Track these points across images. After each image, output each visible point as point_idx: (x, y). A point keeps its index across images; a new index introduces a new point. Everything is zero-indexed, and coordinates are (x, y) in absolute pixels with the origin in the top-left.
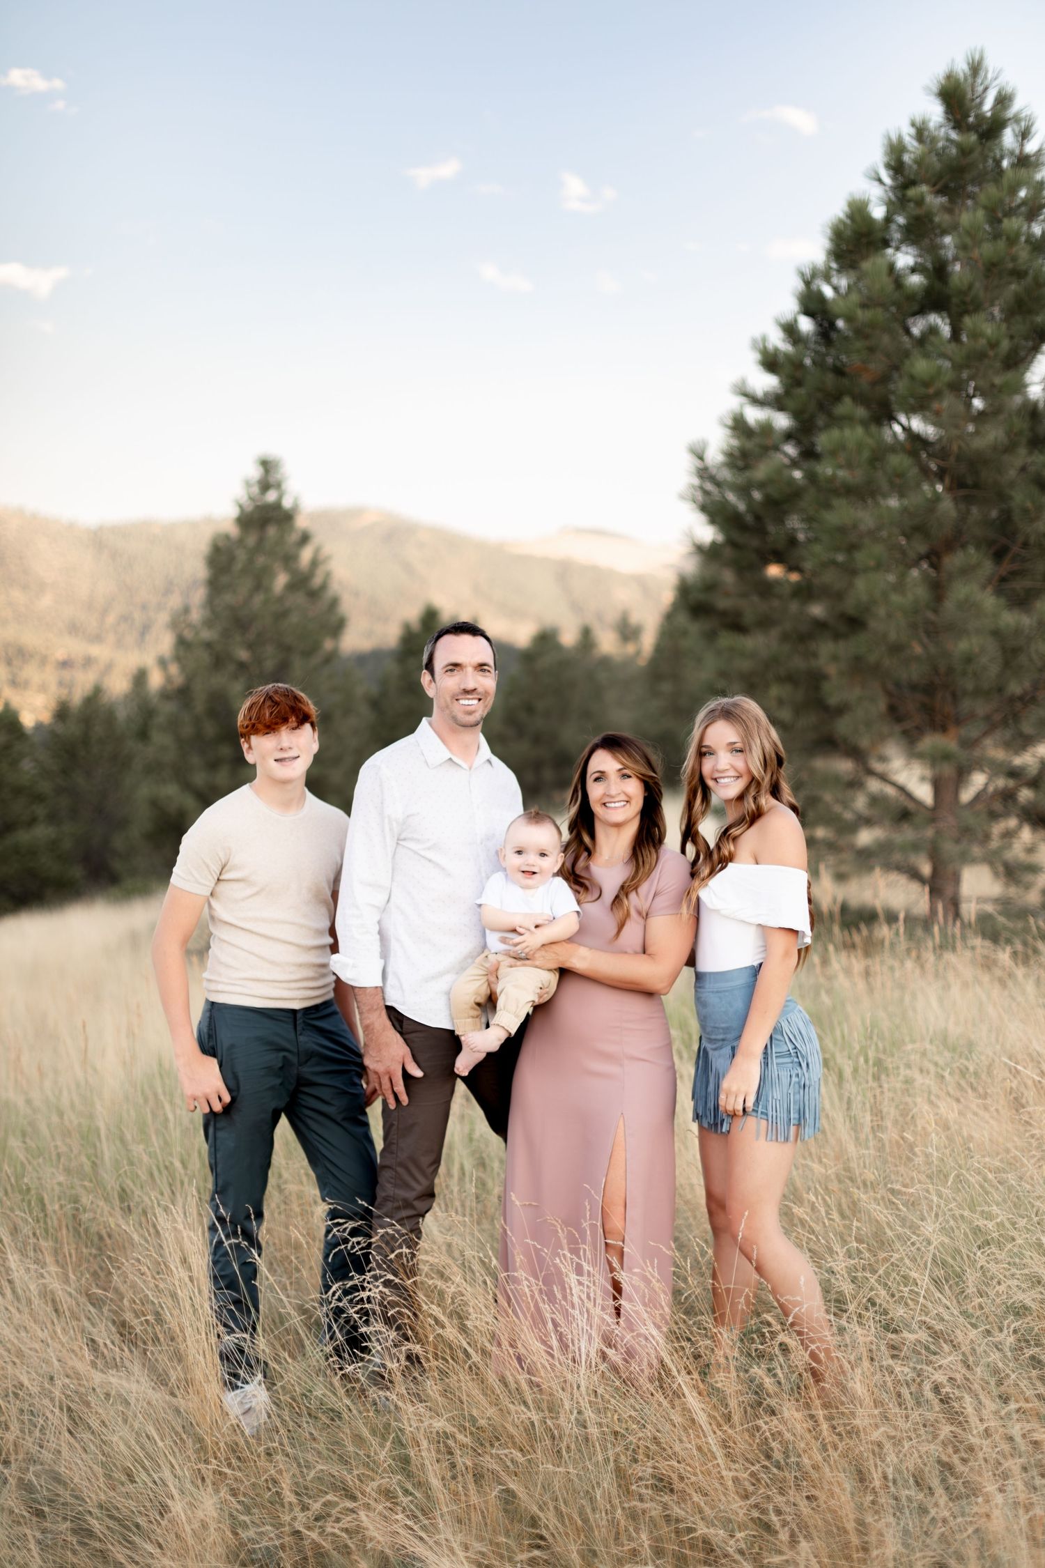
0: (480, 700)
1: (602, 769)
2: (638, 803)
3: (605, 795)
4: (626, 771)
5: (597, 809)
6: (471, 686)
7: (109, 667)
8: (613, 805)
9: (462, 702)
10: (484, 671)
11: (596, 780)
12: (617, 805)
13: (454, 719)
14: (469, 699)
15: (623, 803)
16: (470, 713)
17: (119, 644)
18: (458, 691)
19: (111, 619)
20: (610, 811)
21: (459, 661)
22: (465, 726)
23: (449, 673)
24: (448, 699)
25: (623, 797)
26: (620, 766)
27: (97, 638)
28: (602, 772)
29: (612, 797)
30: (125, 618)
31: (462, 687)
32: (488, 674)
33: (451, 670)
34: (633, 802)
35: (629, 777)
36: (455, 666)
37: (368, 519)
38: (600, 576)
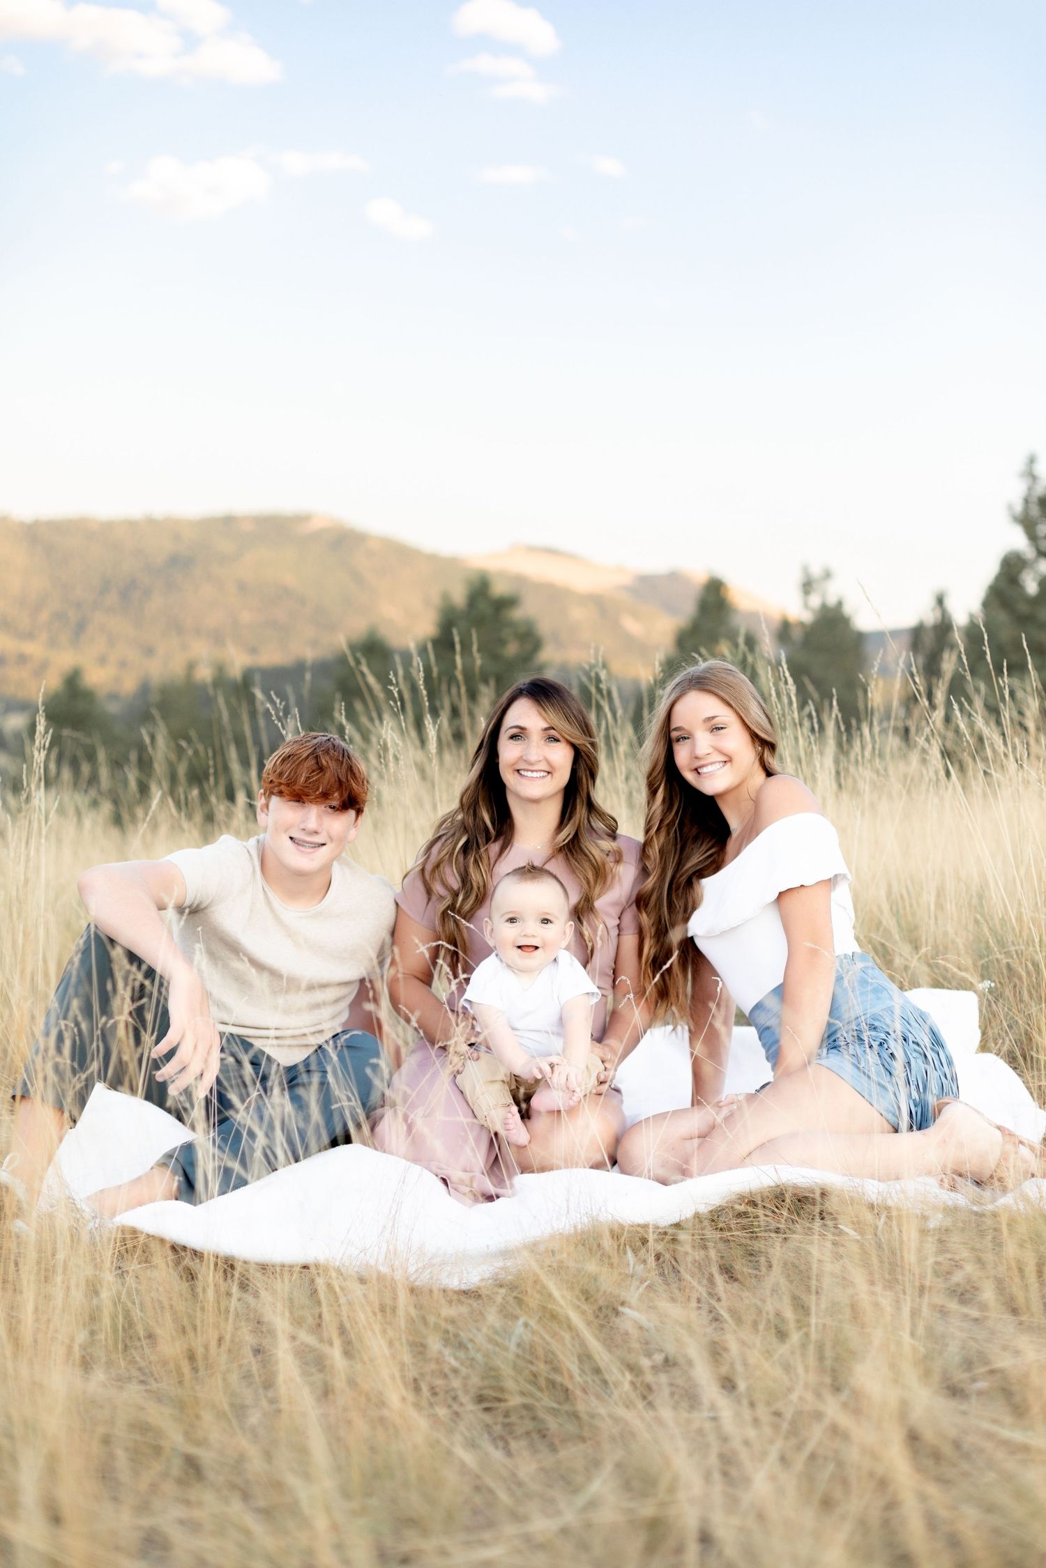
1: (522, 724)
2: (563, 777)
3: (521, 758)
4: (552, 732)
5: (508, 777)
7: (43, 667)
8: (529, 774)
11: (513, 737)
12: (535, 774)
15: (543, 774)
17: (53, 643)
19: (44, 616)
20: (523, 780)
25: (544, 766)
26: (545, 725)
27: (30, 636)
28: (522, 729)
29: (531, 764)
30: (59, 616)
34: (556, 775)
35: (557, 740)
37: (316, 524)
38: (556, 595)
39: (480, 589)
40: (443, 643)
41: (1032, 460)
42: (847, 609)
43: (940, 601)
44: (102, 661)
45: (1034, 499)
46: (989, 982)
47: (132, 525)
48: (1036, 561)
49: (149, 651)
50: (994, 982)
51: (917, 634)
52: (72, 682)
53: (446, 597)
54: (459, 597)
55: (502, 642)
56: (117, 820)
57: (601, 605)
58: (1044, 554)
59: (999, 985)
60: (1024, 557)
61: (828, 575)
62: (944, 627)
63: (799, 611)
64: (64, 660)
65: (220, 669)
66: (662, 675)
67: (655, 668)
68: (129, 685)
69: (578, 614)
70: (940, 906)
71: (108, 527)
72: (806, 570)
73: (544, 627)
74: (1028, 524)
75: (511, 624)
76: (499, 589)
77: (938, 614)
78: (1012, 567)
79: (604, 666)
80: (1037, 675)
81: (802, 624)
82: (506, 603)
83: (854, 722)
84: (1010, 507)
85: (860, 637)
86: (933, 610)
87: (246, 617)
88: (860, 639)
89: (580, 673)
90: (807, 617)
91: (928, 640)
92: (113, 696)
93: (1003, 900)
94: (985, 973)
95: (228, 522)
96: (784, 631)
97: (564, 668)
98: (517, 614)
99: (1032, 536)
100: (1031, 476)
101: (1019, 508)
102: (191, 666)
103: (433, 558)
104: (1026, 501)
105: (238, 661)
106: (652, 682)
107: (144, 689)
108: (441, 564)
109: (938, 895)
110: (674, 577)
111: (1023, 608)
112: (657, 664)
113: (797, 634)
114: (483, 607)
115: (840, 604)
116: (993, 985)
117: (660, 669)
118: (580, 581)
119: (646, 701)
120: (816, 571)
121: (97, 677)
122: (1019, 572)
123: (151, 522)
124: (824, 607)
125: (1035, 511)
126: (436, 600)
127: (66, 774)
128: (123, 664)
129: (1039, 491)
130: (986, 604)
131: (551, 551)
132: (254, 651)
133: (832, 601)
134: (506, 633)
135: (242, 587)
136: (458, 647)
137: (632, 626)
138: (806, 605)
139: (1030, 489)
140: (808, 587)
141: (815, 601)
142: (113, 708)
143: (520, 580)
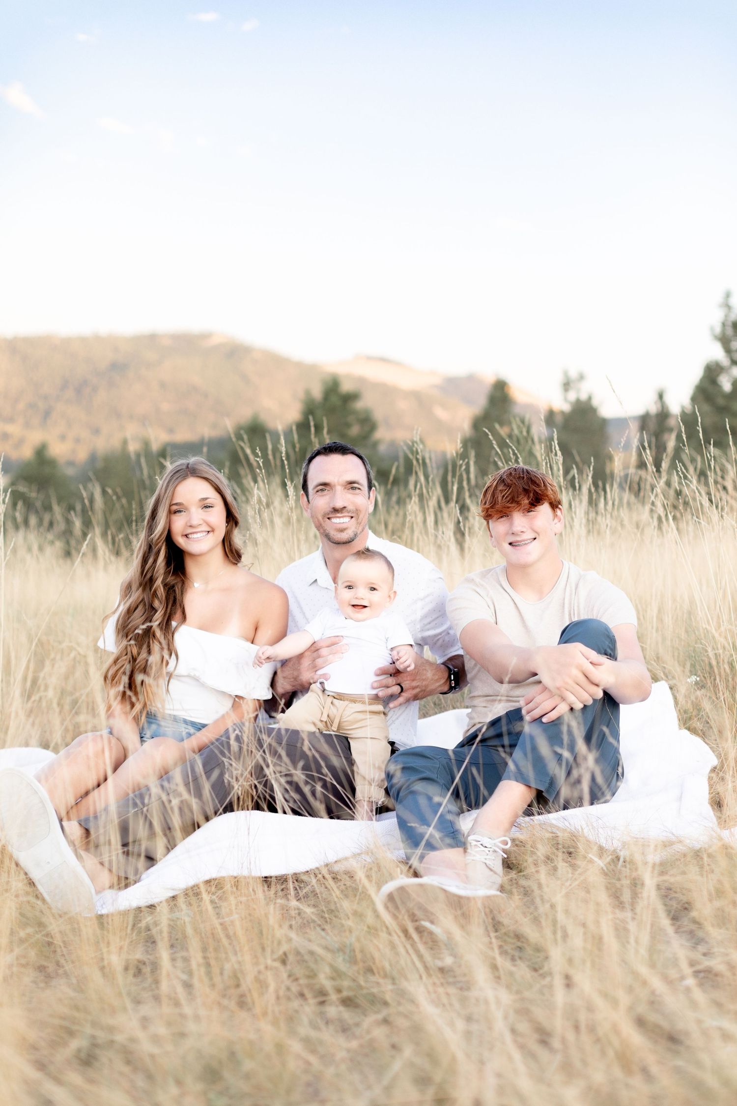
0: (352, 517)
6: (339, 504)
7: (21, 442)
9: (334, 520)
10: (353, 488)
13: (327, 536)
14: (339, 517)
16: (342, 530)
17: (27, 425)
18: (329, 509)
19: (21, 406)
21: (327, 480)
22: (338, 543)
23: (319, 493)
24: (320, 518)
27: (11, 420)
30: (32, 406)
31: (332, 506)
32: (358, 491)
33: (322, 490)
36: (325, 486)
37: (216, 340)
38: (387, 391)
39: (332, 388)
40: (303, 427)
41: (728, 295)
42: (595, 403)
43: (661, 396)
44: (63, 438)
45: (729, 323)
46: (695, 677)
47: (83, 340)
48: (730, 368)
49: (96, 431)
50: (699, 676)
51: (644, 421)
52: (41, 453)
53: (308, 393)
54: (317, 393)
55: (348, 425)
56: (68, 554)
57: (419, 398)
58: (735, 363)
59: (703, 679)
60: (721, 364)
61: (581, 377)
62: (663, 415)
63: (561, 404)
64: (35, 437)
65: (146, 444)
66: (462, 450)
67: (457, 445)
68: (82, 455)
69: (402, 405)
70: (660, 620)
71: (67, 342)
72: (566, 374)
73: (378, 415)
74: (725, 341)
75: (355, 412)
76: (346, 387)
77: (659, 405)
78: (712, 372)
79: (422, 441)
80: (735, 449)
81: (563, 413)
82: (350, 398)
83: (600, 484)
84: (712, 329)
85: (604, 422)
86: (656, 403)
87: (165, 407)
88: (604, 423)
89: (405, 448)
90: (566, 408)
91: (652, 425)
92: (71, 463)
93: (707, 616)
94: (693, 669)
95: (152, 339)
96: (550, 417)
97: (393, 444)
98: (359, 405)
99: (728, 350)
100: (728, 306)
101: (718, 330)
102: (125, 442)
103: (299, 365)
104: (724, 325)
105: (158, 438)
106: (455, 455)
107: (93, 458)
108: (306, 370)
109: (659, 611)
110: (471, 378)
111: (721, 401)
112: (459, 441)
113: (559, 419)
114: (334, 400)
115: (590, 398)
116: (698, 679)
117: (461, 445)
118: (405, 382)
119: (450, 468)
120: (573, 374)
121: (58, 450)
122: (718, 375)
123: (98, 339)
124: (578, 401)
125: (730, 331)
126: (301, 395)
127: (33, 520)
128: (77, 440)
129: (733, 317)
130: (694, 399)
131: (383, 360)
132: (171, 431)
133: (584, 397)
134: (351, 419)
135: (163, 385)
136: (313, 429)
137: (441, 413)
138: (566, 399)
139: (726, 316)
140: (567, 385)
141: (572, 396)
142: (70, 472)
143: (362, 380)
